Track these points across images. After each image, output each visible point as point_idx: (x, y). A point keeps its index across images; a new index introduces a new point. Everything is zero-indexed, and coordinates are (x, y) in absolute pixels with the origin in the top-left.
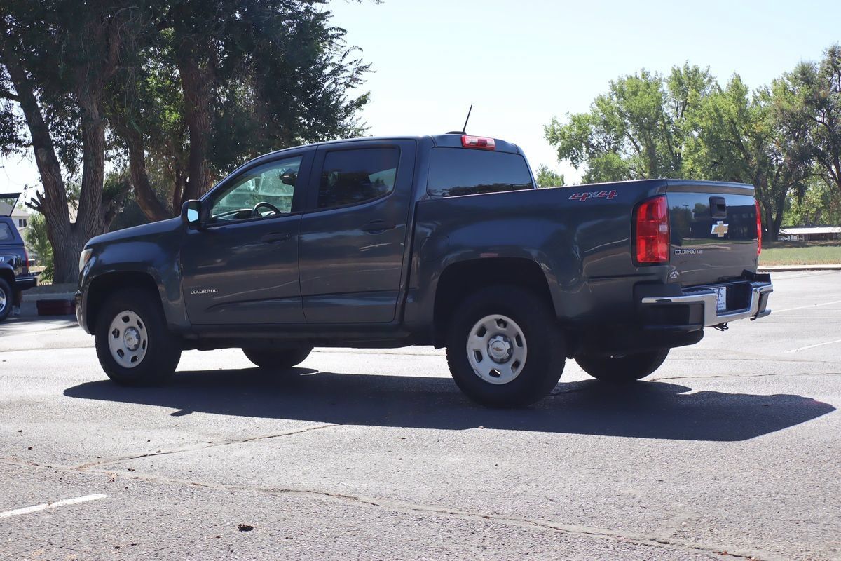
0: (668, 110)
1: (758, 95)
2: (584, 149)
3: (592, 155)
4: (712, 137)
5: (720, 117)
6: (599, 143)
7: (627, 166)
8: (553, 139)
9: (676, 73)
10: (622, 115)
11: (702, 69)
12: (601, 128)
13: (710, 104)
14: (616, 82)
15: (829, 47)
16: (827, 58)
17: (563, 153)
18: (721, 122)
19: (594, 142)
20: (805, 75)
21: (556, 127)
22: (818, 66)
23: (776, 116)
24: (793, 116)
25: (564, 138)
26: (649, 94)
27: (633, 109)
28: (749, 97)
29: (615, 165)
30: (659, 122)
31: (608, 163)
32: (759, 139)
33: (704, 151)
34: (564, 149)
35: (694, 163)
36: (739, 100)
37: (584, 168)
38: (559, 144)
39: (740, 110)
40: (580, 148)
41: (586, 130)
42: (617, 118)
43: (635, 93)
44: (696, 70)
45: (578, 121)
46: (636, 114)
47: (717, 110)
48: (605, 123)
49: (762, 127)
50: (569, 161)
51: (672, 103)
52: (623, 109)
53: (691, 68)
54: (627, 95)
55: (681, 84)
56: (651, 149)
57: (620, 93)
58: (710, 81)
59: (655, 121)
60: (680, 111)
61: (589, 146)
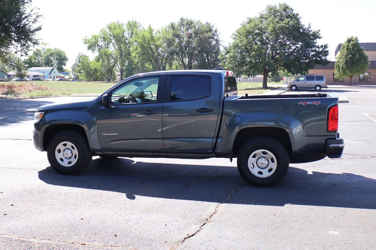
0: (126, 35)
1: (157, 32)
2: (97, 47)
3: (99, 49)
4: (142, 45)
5: (145, 38)
6: (102, 45)
7: (112, 54)
8: (86, 43)
9: (129, 22)
10: (110, 35)
11: (138, 22)
12: (102, 40)
13: (141, 34)
14: (108, 24)
15: (181, 18)
16: (180, 21)
17: (90, 48)
18: (145, 40)
19: (100, 44)
20: (173, 27)
21: (87, 39)
22: (176, 24)
23: (163, 39)
24: (169, 40)
25: (89, 42)
26: (120, 29)
27: (114, 34)
28: (154, 32)
29: (108, 53)
30: (123, 39)
31: (105, 52)
32: (157, 47)
33: (139, 50)
34: (89, 46)
35: (136, 54)
36: (151, 33)
37: (97, 54)
38: (88, 45)
39: (151, 36)
40: (95, 46)
41: (97, 40)
42: (109, 36)
43: (115, 28)
44: (136, 22)
45: (94, 37)
46: (115, 35)
47: (144, 36)
48: (104, 38)
49: (158, 43)
50: (91, 50)
51: (127, 33)
52: (111, 33)
53: (134, 21)
54: (112, 29)
55: (131, 26)
56: (120, 48)
57: (110, 28)
58: (140, 26)
59: (122, 38)
60: (130, 35)
61: (98, 46)
